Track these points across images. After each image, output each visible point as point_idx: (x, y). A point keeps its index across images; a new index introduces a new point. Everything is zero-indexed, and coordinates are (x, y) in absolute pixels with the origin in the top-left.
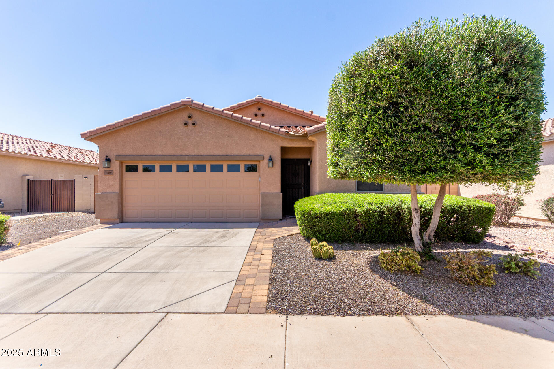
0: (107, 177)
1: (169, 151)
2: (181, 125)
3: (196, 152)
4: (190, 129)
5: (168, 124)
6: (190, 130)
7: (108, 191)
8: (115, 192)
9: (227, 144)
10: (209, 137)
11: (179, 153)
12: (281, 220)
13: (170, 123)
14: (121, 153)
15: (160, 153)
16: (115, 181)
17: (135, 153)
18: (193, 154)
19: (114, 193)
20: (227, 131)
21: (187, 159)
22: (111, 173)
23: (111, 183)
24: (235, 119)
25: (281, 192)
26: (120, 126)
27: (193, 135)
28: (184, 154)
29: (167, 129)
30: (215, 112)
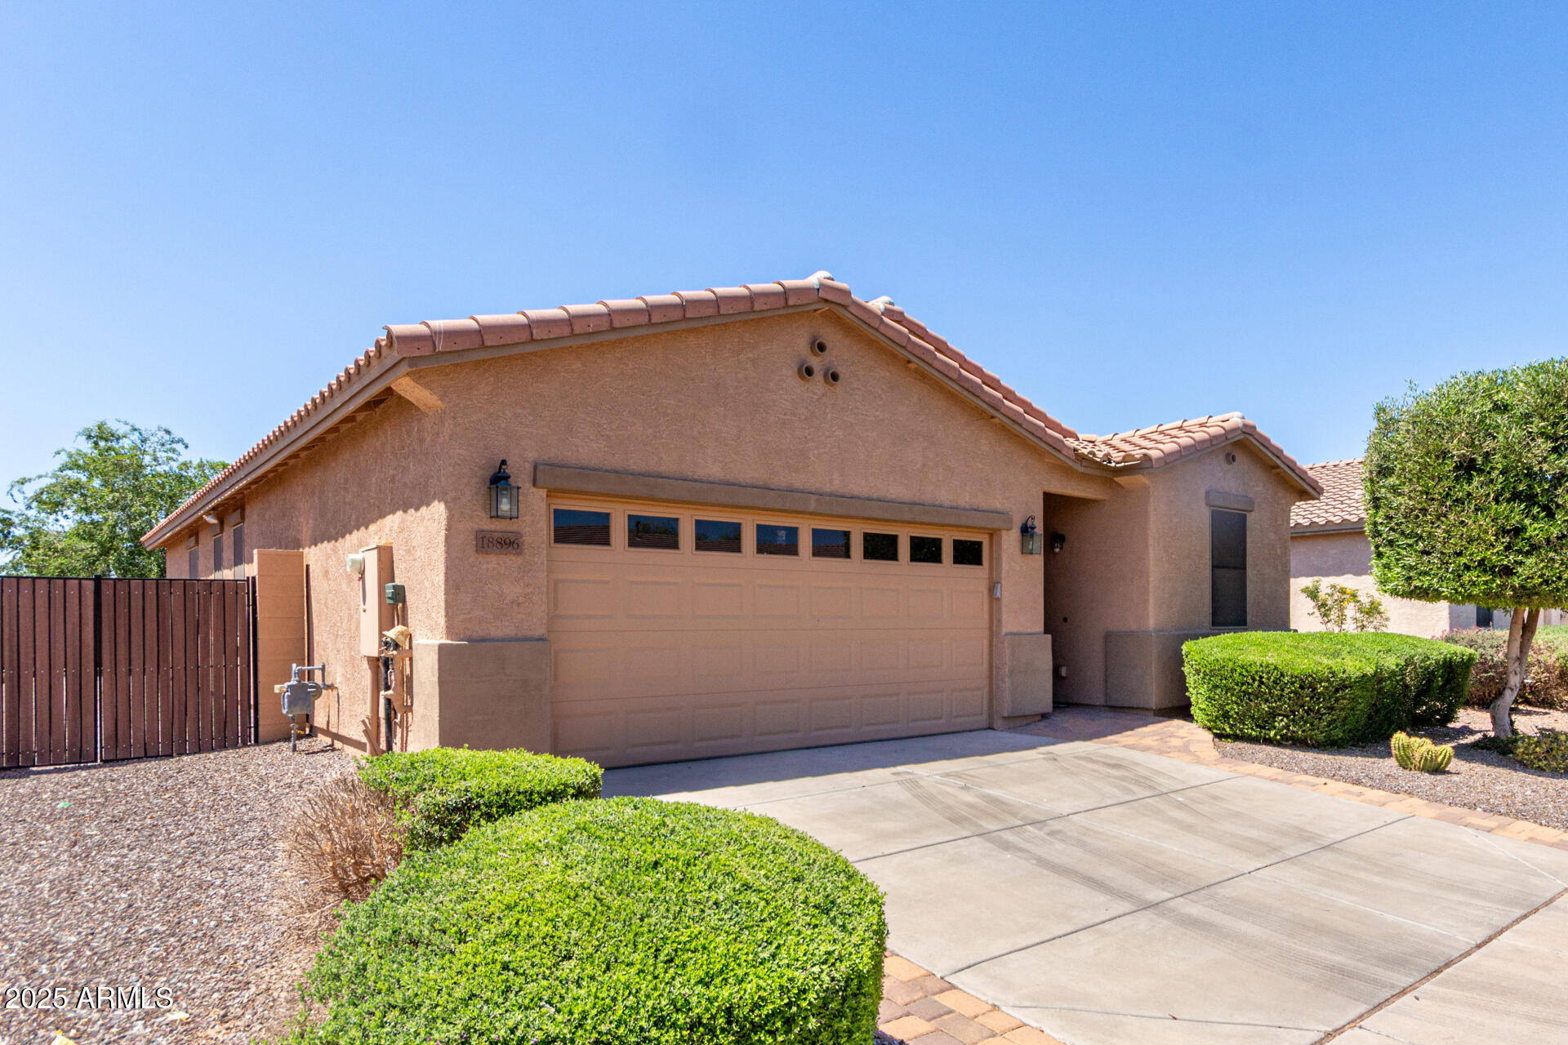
0: (494, 562)
1: (750, 470)
2: (789, 373)
3: (835, 484)
4: (815, 394)
5: (742, 357)
6: (816, 397)
7: (494, 632)
8: (529, 634)
9: (924, 465)
10: (874, 434)
11: (782, 479)
12: (1044, 716)
13: (751, 355)
14: (554, 453)
15: (714, 471)
16: (528, 585)
17: (617, 461)
18: (827, 489)
19: (526, 639)
20: (922, 421)
21: (812, 507)
22: (511, 543)
23: (513, 591)
24: (966, 386)
25: (1046, 632)
26: (593, 333)
27: (829, 417)
28: (797, 485)
29: (740, 376)
30: (916, 352)
